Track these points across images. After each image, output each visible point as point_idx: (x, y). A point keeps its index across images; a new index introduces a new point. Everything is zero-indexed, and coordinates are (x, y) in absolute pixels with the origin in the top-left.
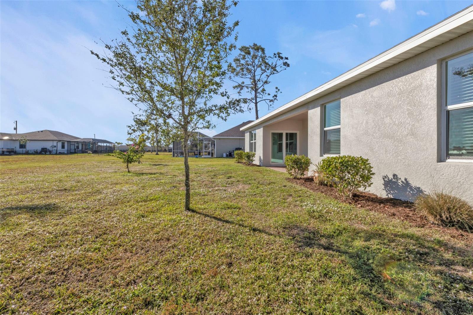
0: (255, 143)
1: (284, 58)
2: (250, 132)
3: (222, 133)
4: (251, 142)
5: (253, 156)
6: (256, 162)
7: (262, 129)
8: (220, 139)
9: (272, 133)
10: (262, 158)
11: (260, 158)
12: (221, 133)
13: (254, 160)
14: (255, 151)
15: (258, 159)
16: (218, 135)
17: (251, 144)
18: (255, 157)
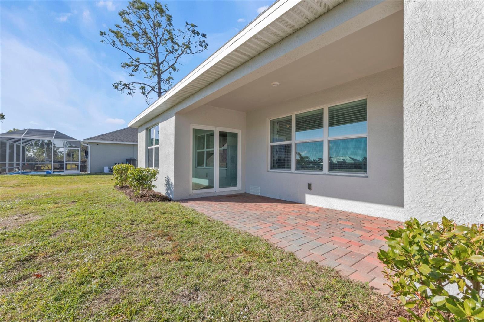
0: (157, 149)
1: (201, 34)
2: (147, 129)
3: (103, 135)
4: (149, 148)
5: (151, 178)
6: (160, 187)
7: (173, 119)
8: (98, 144)
9: (193, 129)
10: (172, 180)
11: (168, 181)
12: (101, 136)
13: (153, 186)
14: (157, 165)
15: (164, 182)
16: (95, 137)
17: (149, 153)
18: (156, 179)
